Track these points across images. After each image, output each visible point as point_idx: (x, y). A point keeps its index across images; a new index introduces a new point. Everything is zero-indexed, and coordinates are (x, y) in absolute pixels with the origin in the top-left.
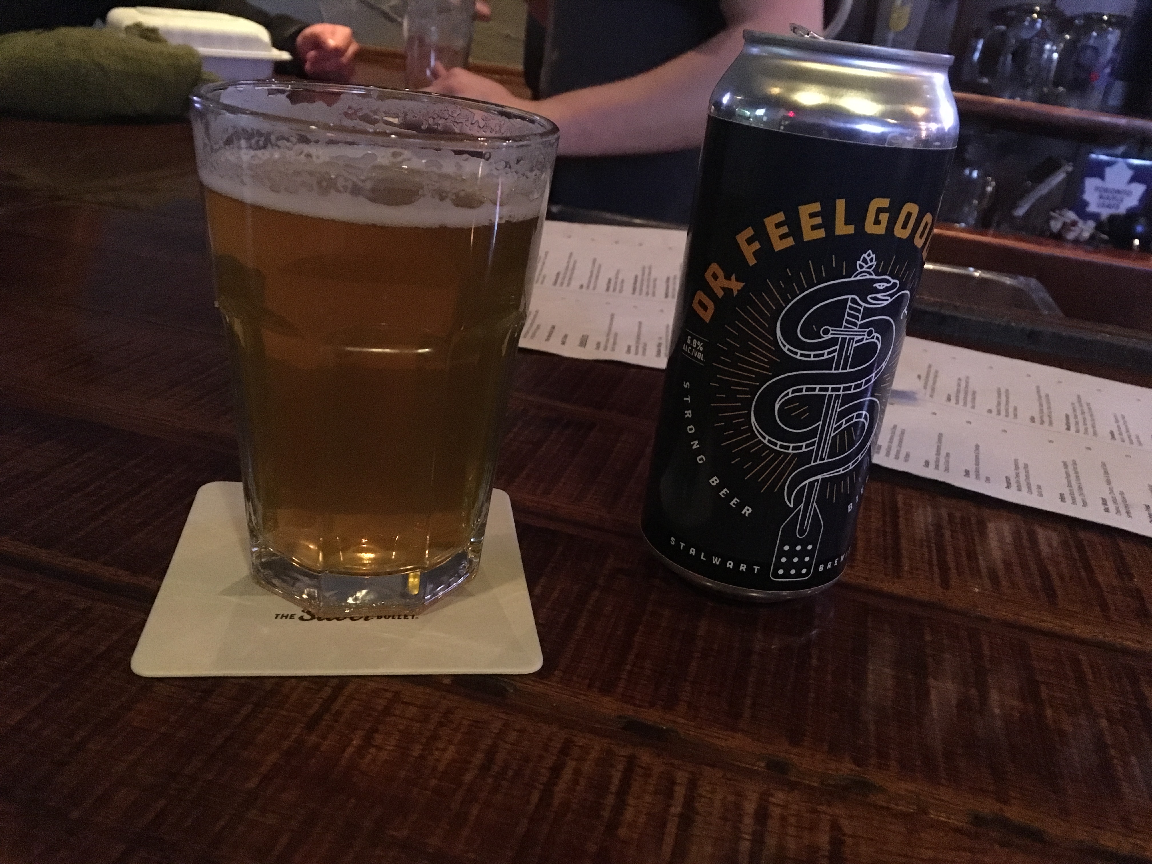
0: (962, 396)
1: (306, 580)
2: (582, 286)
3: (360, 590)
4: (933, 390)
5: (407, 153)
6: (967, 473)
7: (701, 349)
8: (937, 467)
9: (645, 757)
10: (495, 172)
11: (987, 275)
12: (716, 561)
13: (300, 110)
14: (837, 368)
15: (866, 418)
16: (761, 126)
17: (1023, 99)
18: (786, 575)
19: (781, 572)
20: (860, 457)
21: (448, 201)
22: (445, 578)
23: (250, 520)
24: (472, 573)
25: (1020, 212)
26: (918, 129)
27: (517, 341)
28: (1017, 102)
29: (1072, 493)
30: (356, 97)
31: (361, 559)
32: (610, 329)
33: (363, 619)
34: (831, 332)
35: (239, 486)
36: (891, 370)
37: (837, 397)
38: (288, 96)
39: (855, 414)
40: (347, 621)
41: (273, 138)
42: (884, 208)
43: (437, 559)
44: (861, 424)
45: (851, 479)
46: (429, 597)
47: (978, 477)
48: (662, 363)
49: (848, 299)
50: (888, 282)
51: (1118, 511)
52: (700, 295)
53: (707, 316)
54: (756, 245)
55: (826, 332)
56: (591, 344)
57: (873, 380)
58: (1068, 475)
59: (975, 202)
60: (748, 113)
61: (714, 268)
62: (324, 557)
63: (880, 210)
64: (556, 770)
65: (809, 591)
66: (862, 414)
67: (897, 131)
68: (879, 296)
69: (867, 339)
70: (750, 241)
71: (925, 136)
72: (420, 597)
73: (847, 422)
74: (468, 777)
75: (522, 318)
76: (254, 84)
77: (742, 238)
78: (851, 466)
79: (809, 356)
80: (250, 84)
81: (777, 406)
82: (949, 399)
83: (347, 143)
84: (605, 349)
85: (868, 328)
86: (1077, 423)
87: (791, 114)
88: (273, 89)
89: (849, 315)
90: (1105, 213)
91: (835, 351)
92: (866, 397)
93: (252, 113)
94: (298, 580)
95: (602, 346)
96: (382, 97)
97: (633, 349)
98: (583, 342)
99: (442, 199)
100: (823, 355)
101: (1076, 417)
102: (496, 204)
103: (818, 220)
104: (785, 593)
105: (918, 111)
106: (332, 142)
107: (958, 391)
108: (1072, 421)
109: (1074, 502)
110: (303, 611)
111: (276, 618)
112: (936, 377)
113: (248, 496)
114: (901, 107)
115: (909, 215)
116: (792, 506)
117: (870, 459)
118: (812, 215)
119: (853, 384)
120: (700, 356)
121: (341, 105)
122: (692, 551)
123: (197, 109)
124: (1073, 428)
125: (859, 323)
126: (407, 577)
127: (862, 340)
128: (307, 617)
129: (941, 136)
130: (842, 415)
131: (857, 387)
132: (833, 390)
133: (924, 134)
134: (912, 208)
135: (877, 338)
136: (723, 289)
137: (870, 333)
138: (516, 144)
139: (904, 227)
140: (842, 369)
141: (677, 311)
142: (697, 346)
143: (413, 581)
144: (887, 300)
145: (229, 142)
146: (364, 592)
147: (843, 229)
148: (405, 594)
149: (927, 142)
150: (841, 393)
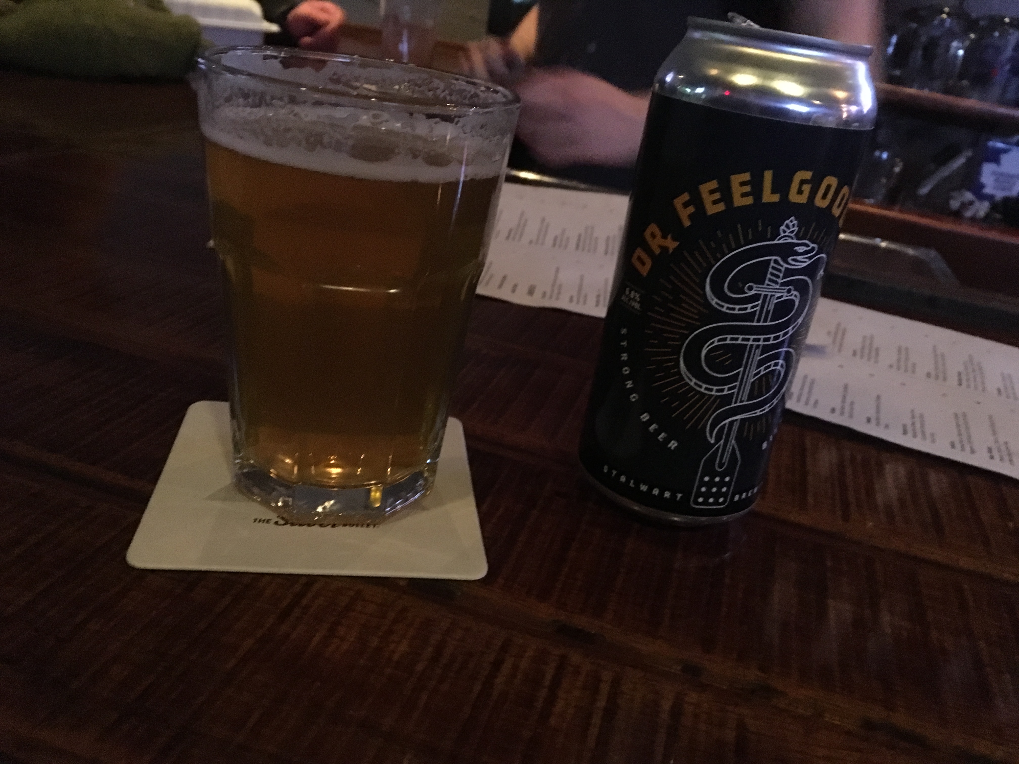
0: (866, 351)
1: (282, 489)
2: (531, 242)
3: (329, 500)
4: (841, 345)
5: (385, 116)
6: (869, 420)
7: (638, 300)
8: (842, 413)
9: (575, 658)
10: (463, 135)
11: (893, 246)
12: (644, 488)
13: (290, 74)
14: (758, 321)
15: (782, 366)
16: (700, 103)
17: (931, 90)
18: (705, 503)
19: (701, 500)
20: (775, 401)
21: (420, 160)
22: (403, 493)
23: (234, 437)
24: (427, 490)
25: (924, 190)
26: (840, 111)
27: (475, 287)
28: (926, 93)
29: (961, 442)
30: (340, 64)
31: (330, 474)
32: (555, 281)
33: (330, 526)
34: (755, 289)
35: (225, 406)
36: (806, 325)
37: (758, 346)
38: (281, 62)
39: (773, 362)
40: (316, 528)
41: (268, 98)
42: (807, 180)
43: (398, 476)
44: (777, 372)
45: (767, 421)
46: (389, 509)
47: (878, 424)
48: (601, 312)
49: (771, 260)
50: (807, 246)
51: (1002, 459)
52: (639, 252)
53: (644, 271)
54: (691, 209)
55: (750, 288)
56: (538, 293)
57: (790, 334)
58: (958, 425)
59: (884, 180)
60: (688, 90)
61: (653, 228)
62: (299, 470)
63: (803, 182)
64: (497, 665)
65: (725, 518)
66: (778, 363)
67: (821, 110)
68: (799, 258)
69: (787, 296)
70: (686, 205)
71: (846, 117)
72: (382, 509)
73: (765, 369)
74: (420, 667)
75: (481, 265)
76: (251, 49)
77: (678, 202)
78: (767, 408)
79: (734, 309)
80: (248, 49)
81: (704, 352)
82: (855, 353)
83: (330, 104)
84: (551, 297)
85: (788, 286)
86: (968, 380)
87: (727, 93)
88: (267, 55)
89: (772, 274)
90: (1000, 195)
91: (757, 306)
92: (783, 348)
93: (249, 75)
94: (274, 490)
95: (548, 295)
96: (363, 66)
97: (575, 299)
98: (531, 292)
99: (415, 157)
100: (746, 309)
101: (967, 374)
102: (461, 164)
103: (748, 189)
104: (703, 519)
105: (841, 94)
106: (318, 103)
107: (863, 348)
108: (964, 378)
109: (963, 449)
110: (278, 517)
111: (255, 521)
112: (843, 334)
113: (233, 415)
114: (825, 90)
115: (829, 187)
116: (713, 441)
117: (784, 404)
118: (743, 184)
119: (772, 336)
120: (637, 306)
121: (327, 71)
122: (623, 479)
123: (201, 69)
124: (964, 383)
125: (780, 281)
126: (369, 491)
127: (781, 297)
128: (282, 522)
129: (859, 118)
130: (761, 363)
131: (776, 338)
132: (755, 340)
133: (845, 115)
134: (832, 181)
135: (796, 296)
136: (661, 247)
137: (789, 291)
138: (481, 111)
139: (824, 196)
140: (764, 322)
141: (618, 266)
142: (635, 297)
143: (376, 495)
144: (805, 262)
145: (228, 100)
146: (332, 502)
147: (769, 197)
148: (367, 505)
149: (847, 122)
150: (761, 343)
